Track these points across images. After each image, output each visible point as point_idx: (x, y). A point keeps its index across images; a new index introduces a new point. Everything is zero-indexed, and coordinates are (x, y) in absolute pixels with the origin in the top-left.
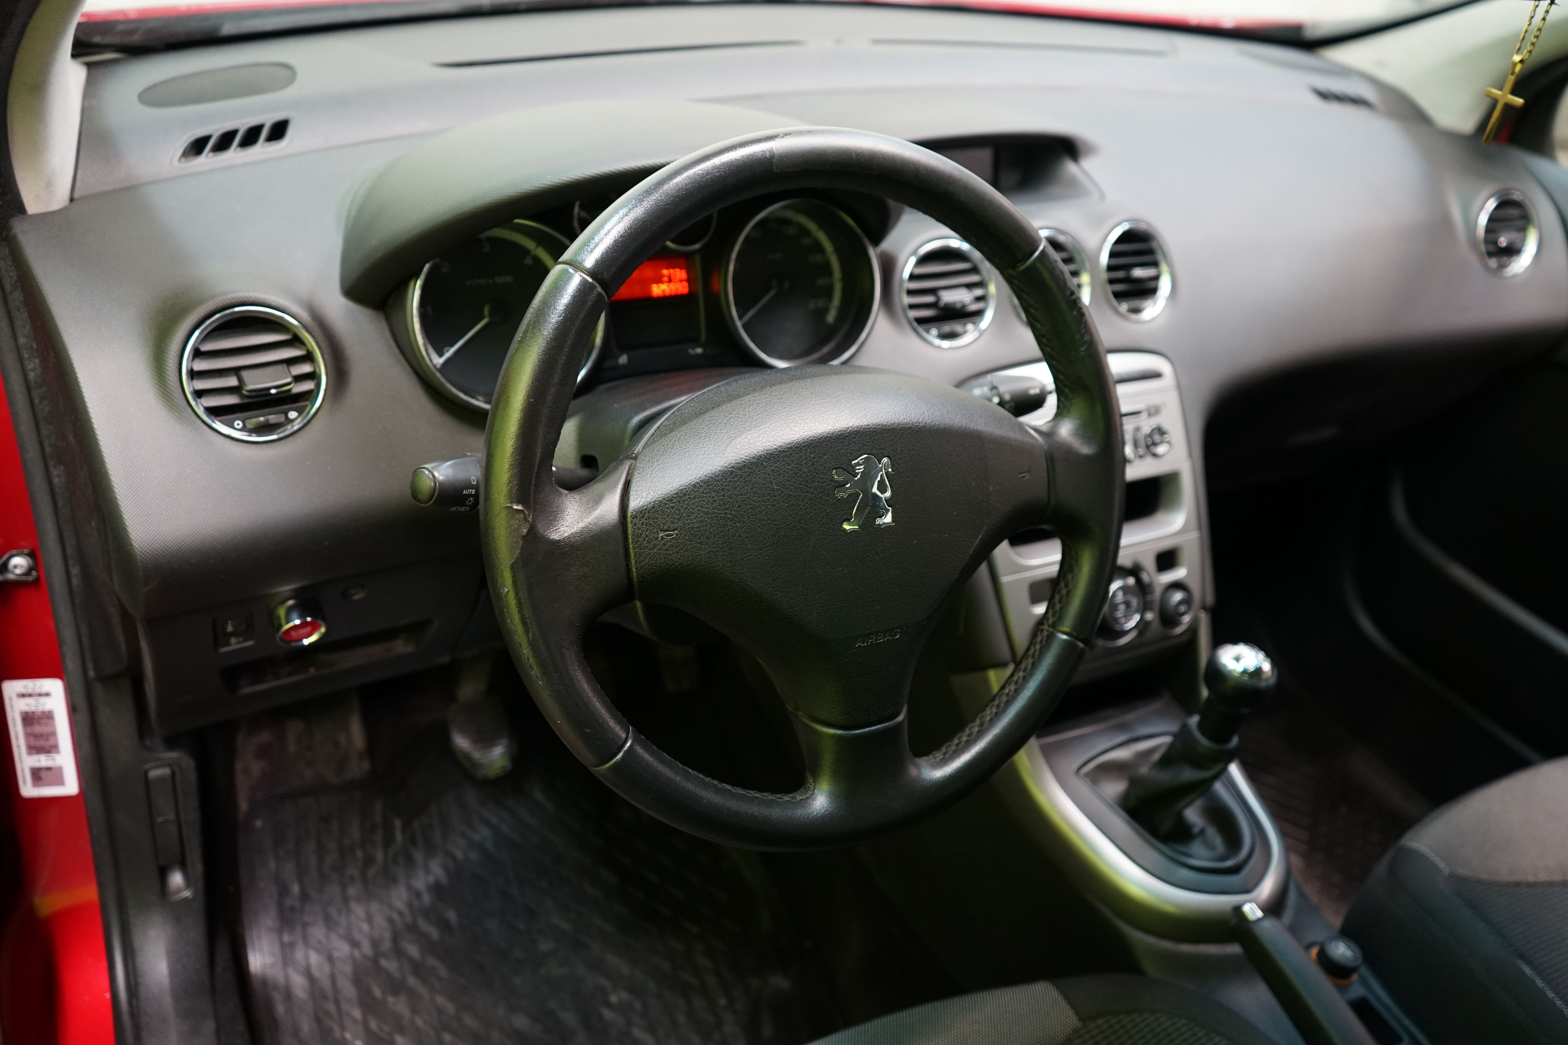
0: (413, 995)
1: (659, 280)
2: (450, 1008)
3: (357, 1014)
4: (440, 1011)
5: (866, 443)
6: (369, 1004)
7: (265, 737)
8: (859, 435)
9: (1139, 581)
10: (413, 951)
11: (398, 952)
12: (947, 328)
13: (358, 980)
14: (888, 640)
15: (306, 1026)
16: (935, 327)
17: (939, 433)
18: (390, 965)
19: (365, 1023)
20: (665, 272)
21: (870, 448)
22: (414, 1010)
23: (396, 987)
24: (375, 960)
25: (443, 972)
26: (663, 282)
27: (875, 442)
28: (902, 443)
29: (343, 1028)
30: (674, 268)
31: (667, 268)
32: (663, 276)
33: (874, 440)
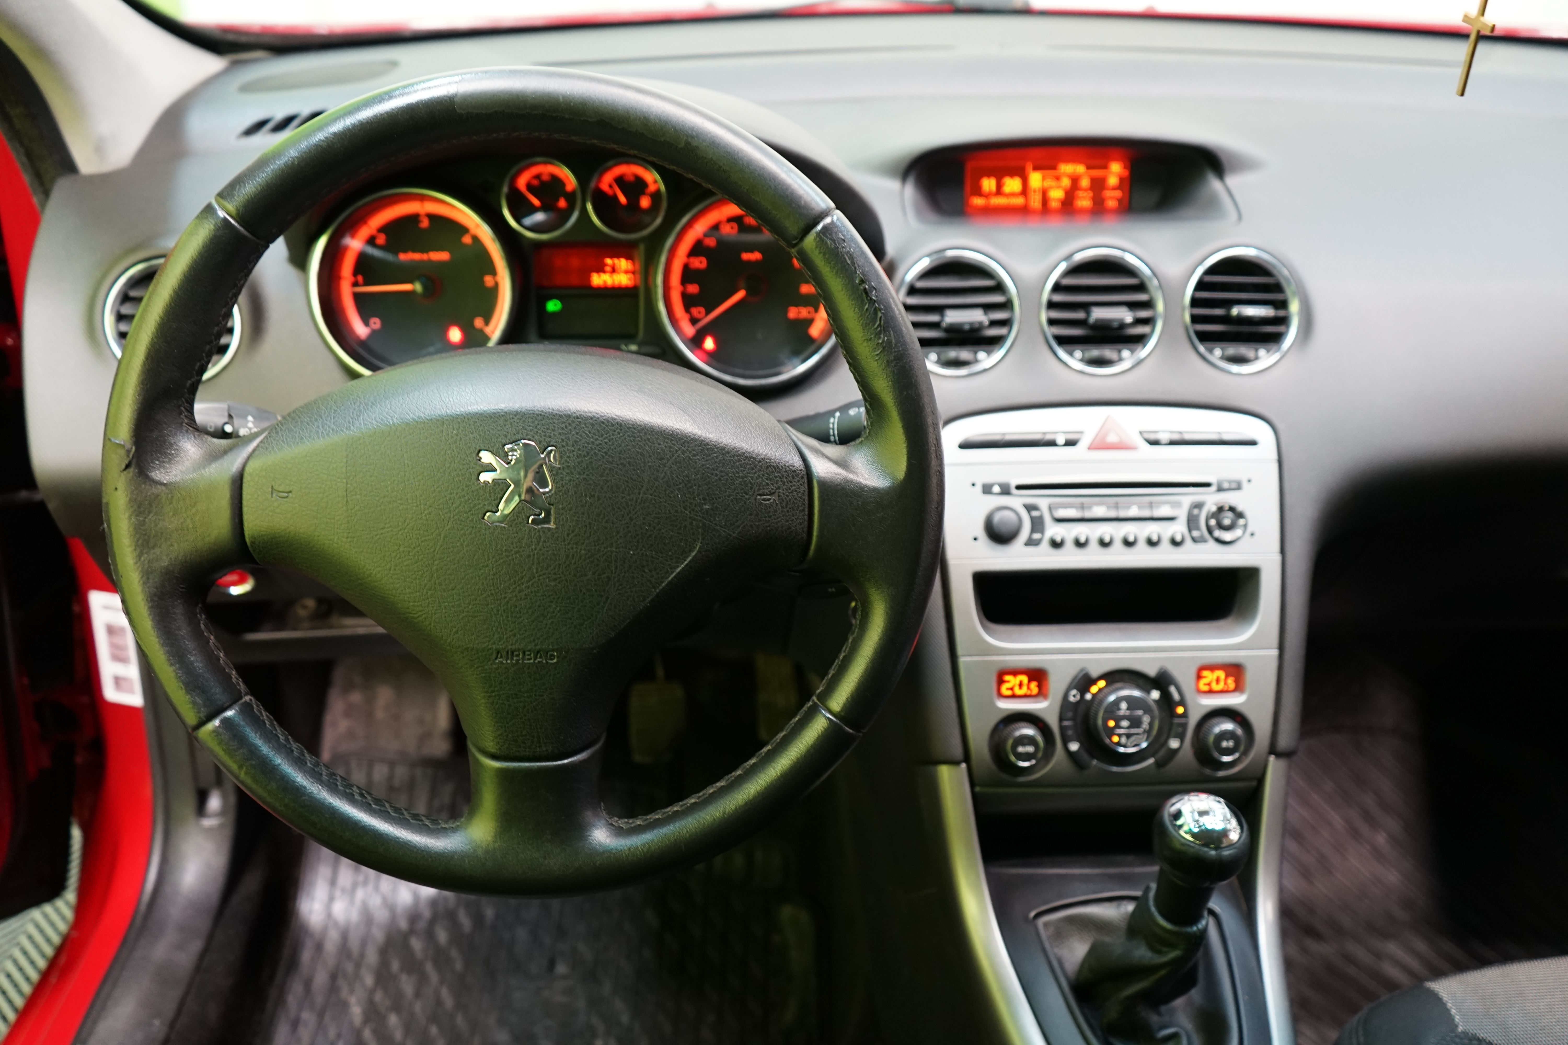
0: (423, 979)
1: (601, 269)
2: (448, 1001)
3: (369, 980)
4: (439, 1002)
5: (527, 427)
6: (383, 976)
7: (356, 697)
8: (518, 417)
9: (1166, 696)
10: (442, 936)
11: (429, 935)
12: (953, 353)
13: (384, 952)
14: (539, 662)
15: (321, 979)
16: (933, 352)
17: (634, 428)
18: (417, 945)
19: (372, 992)
20: (609, 261)
21: (532, 433)
22: (418, 994)
23: (412, 966)
24: (406, 936)
25: (459, 966)
26: (604, 272)
27: (539, 427)
28: (577, 433)
29: (352, 991)
30: (618, 257)
31: (611, 257)
32: (606, 265)
33: (538, 424)
